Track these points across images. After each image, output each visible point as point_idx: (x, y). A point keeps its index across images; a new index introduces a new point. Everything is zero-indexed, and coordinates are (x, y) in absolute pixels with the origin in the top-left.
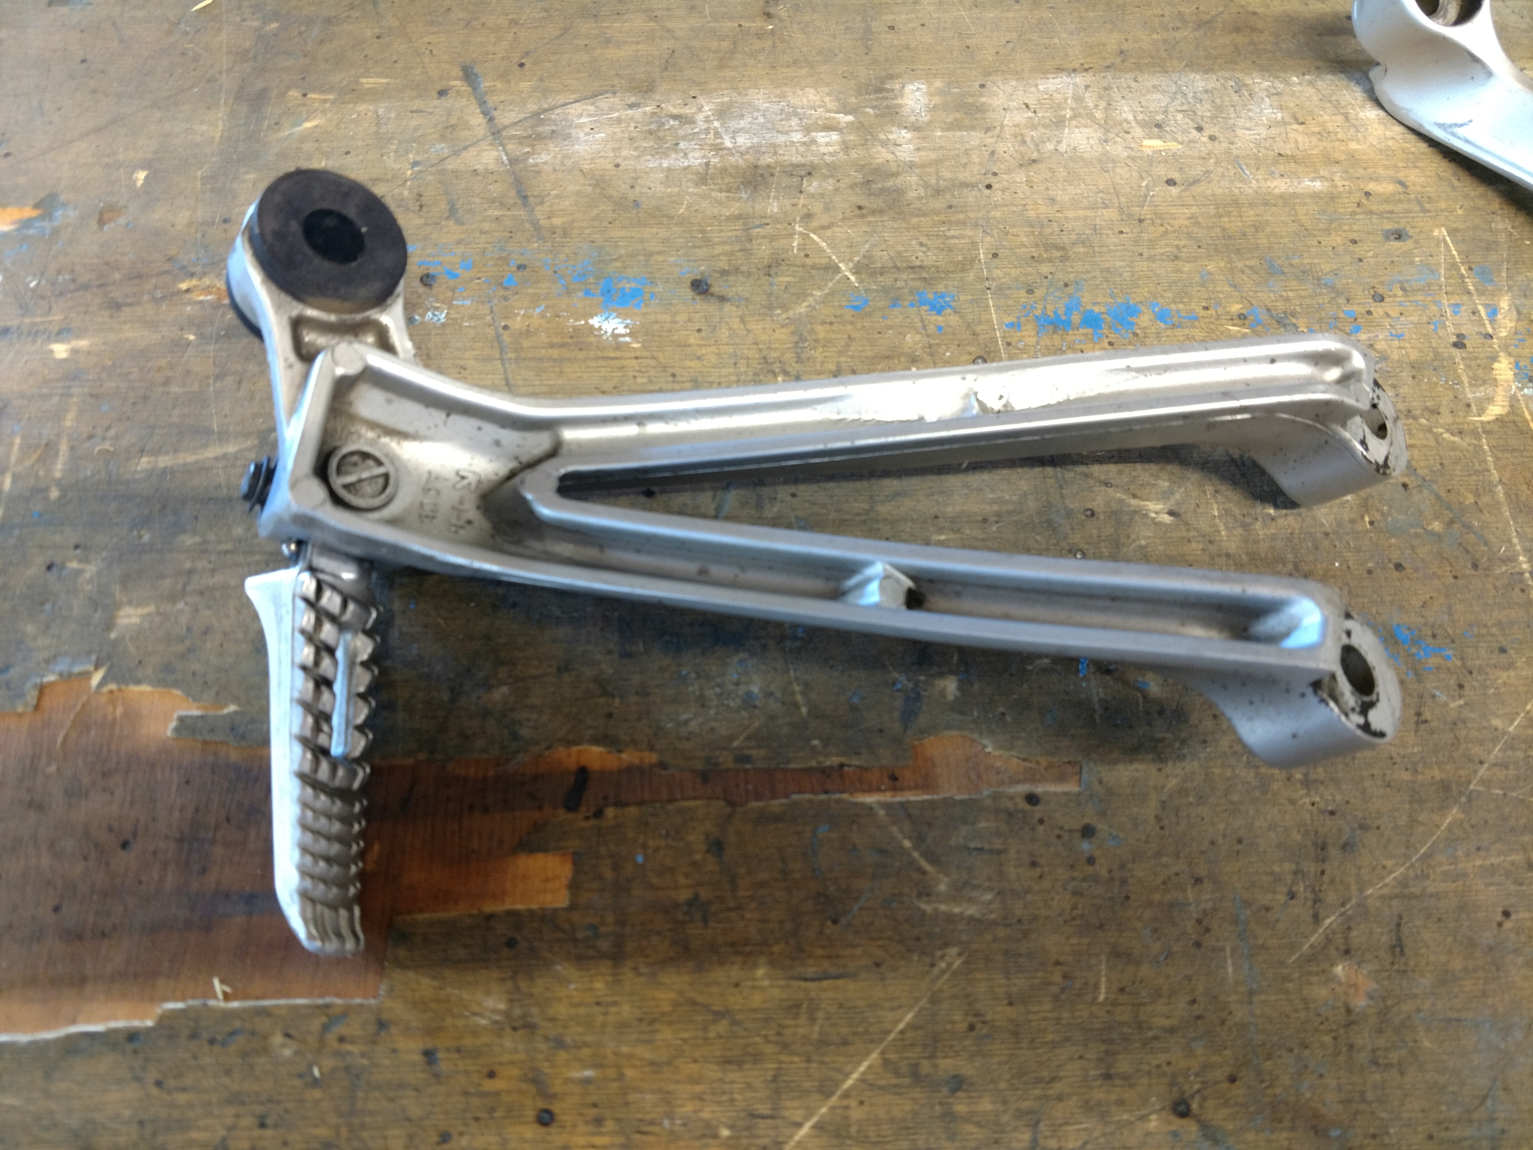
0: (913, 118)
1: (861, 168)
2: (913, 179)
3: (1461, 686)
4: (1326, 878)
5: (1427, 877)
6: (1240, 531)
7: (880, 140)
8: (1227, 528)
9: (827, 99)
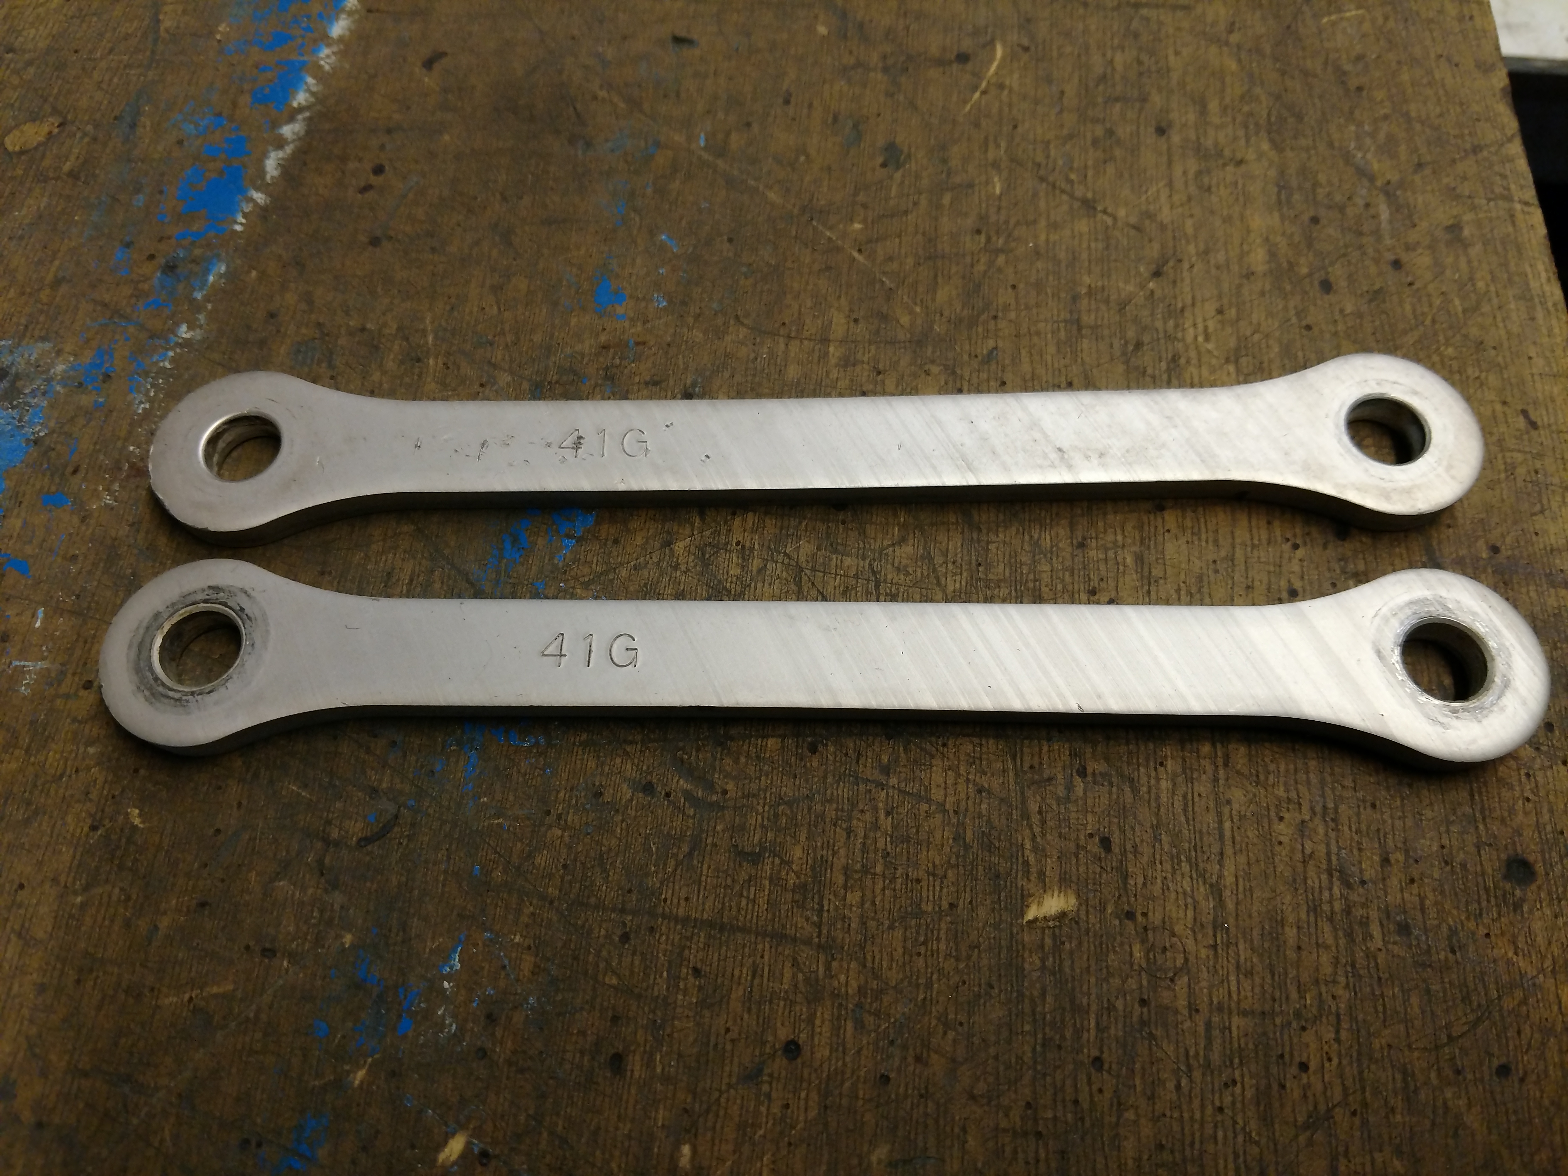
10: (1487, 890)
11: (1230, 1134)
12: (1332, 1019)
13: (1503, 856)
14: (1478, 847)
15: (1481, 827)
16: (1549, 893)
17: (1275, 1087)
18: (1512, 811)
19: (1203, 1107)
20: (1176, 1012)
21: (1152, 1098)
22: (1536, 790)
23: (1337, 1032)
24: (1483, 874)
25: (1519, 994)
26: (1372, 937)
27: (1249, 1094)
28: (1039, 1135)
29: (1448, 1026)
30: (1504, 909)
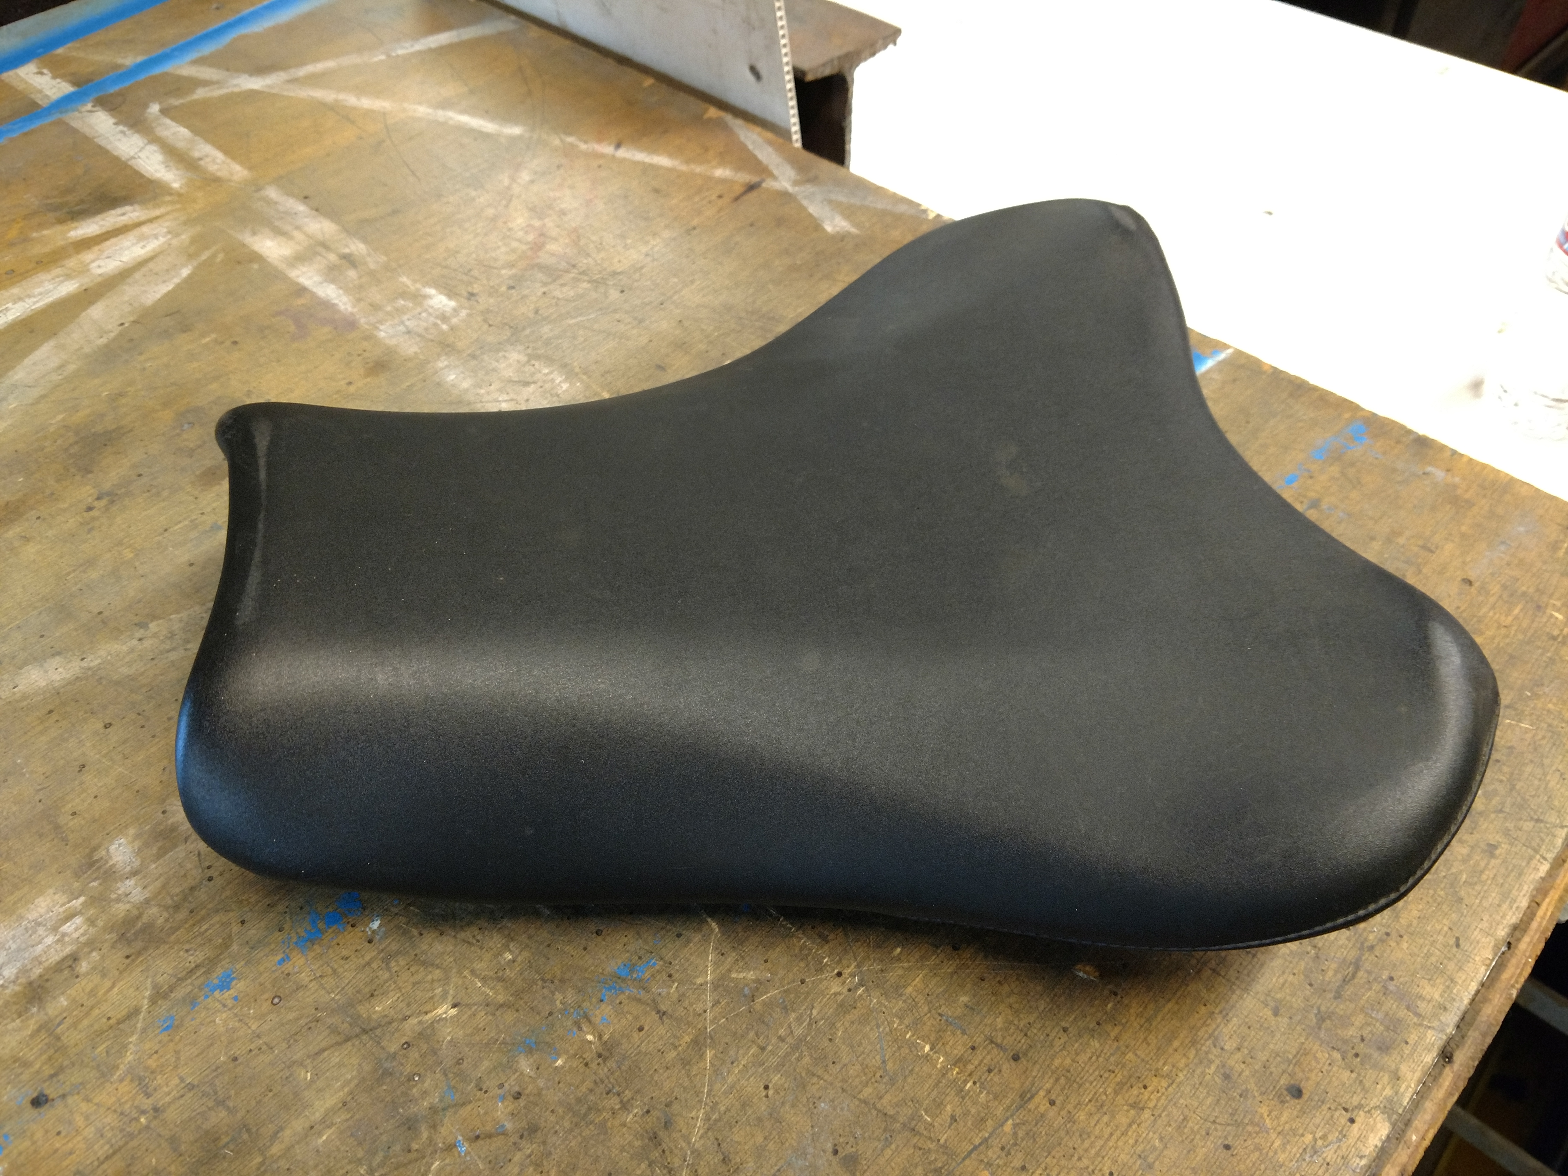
0: (128, 869)
1: (112, 929)
2: (154, 910)
3: (670, 976)
4: (667, 1153)
5: (717, 1103)
6: (500, 984)
7: (113, 900)
8: (491, 989)
9: (57, 897)
10: (1274, 1087)
11: (1099, 1086)
12: (1170, 1081)
13: (1292, 1082)
14: (1284, 1072)
15: (1292, 1066)
16: (1302, 1108)
17: (1129, 1085)
18: (1311, 1071)
19: (1095, 1071)
20: (1109, 1035)
21: (1077, 1054)
22: (1328, 1072)
23: (1169, 1086)
24: (1278, 1081)
25: (1257, 1129)
26: (1209, 1068)
27: (1118, 1079)
28: (1026, 1035)
29: (1216, 1117)
30: (1276, 1099)
